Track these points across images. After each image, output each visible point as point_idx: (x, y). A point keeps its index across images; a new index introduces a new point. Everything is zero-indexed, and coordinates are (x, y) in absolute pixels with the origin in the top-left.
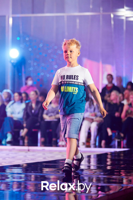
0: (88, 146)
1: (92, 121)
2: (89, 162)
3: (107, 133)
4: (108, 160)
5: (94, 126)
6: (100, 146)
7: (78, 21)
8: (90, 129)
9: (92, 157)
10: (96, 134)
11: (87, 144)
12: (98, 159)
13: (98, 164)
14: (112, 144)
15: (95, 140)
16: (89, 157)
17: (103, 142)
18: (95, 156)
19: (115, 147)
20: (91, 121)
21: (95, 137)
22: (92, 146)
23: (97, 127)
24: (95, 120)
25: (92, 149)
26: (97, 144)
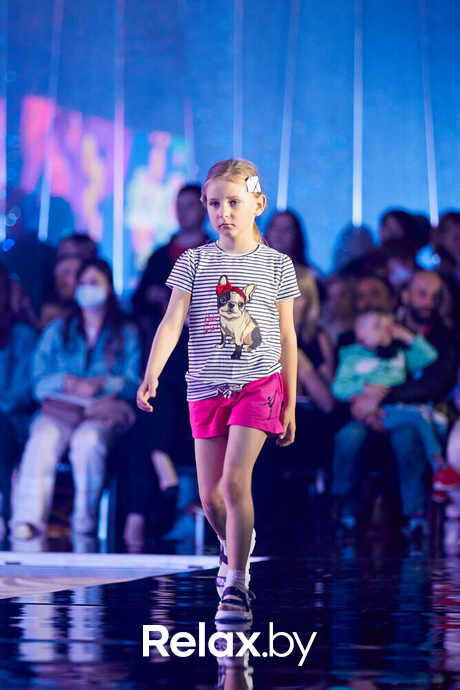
0: (60, 544)
1: (77, 417)
2: (62, 623)
6: (118, 546)
8: (65, 458)
9: (79, 598)
10: (97, 480)
11: (56, 532)
12: (105, 611)
13: (107, 634)
14: (177, 532)
15: (94, 514)
16: (63, 599)
18: (95, 600)
19: (192, 552)
21: (93, 496)
23: (103, 450)
25: (80, 559)
26: (103, 534)
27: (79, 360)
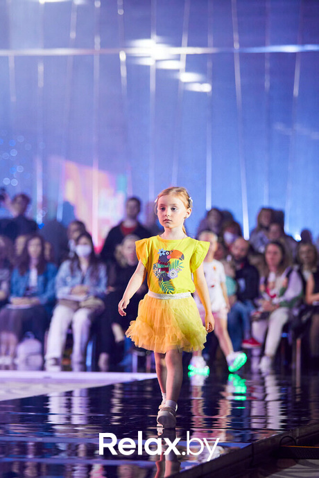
0: (67, 368)
2: (69, 406)
3: (112, 336)
4: (115, 401)
5: (81, 320)
6: (96, 368)
7: (41, 68)
8: (70, 327)
9: (76, 393)
10: (85, 337)
11: (65, 363)
12: (90, 399)
13: (91, 411)
14: (125, 362)
15: (84, 354)
16: (69, 394)
17: (103, 358)
18: (84, 394)
19: (131, 371)
20: (75, 307)
21: (83, 346)
22: (76, 367)
23: (89, 322)
24: (83, 304)
25: (77, 375)
26: (89, 362)
27: (78, 279)
